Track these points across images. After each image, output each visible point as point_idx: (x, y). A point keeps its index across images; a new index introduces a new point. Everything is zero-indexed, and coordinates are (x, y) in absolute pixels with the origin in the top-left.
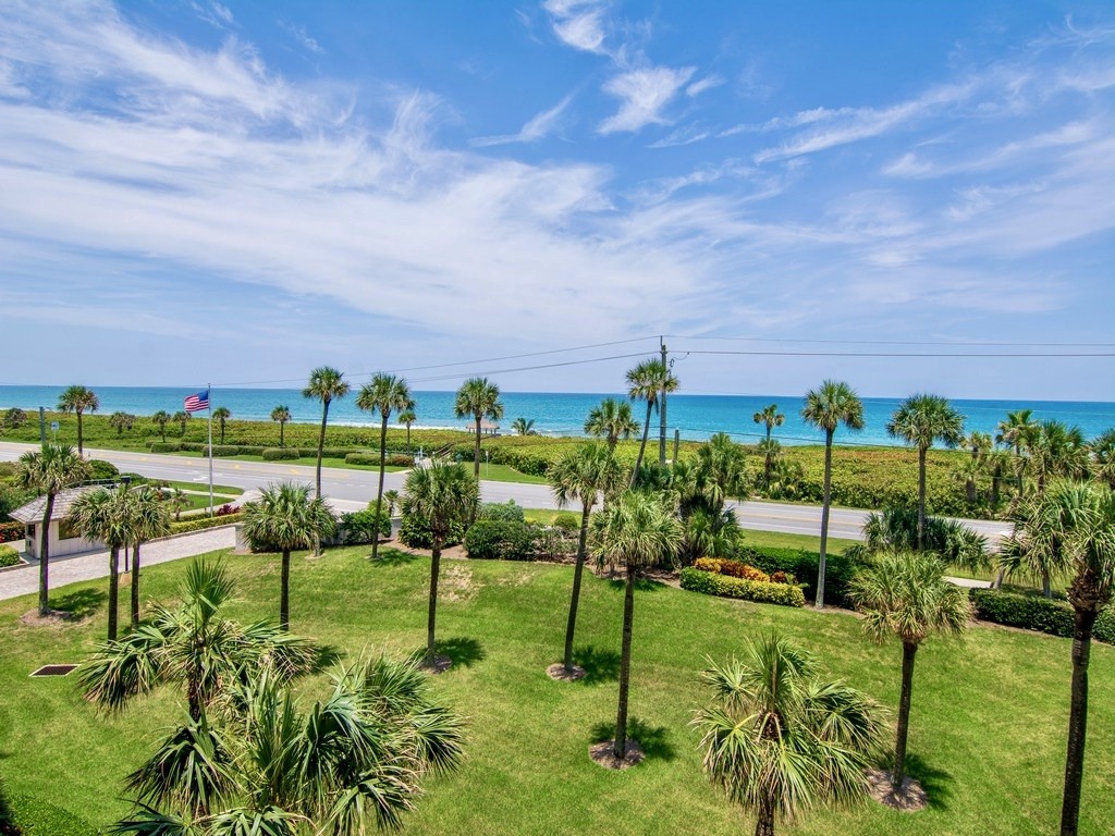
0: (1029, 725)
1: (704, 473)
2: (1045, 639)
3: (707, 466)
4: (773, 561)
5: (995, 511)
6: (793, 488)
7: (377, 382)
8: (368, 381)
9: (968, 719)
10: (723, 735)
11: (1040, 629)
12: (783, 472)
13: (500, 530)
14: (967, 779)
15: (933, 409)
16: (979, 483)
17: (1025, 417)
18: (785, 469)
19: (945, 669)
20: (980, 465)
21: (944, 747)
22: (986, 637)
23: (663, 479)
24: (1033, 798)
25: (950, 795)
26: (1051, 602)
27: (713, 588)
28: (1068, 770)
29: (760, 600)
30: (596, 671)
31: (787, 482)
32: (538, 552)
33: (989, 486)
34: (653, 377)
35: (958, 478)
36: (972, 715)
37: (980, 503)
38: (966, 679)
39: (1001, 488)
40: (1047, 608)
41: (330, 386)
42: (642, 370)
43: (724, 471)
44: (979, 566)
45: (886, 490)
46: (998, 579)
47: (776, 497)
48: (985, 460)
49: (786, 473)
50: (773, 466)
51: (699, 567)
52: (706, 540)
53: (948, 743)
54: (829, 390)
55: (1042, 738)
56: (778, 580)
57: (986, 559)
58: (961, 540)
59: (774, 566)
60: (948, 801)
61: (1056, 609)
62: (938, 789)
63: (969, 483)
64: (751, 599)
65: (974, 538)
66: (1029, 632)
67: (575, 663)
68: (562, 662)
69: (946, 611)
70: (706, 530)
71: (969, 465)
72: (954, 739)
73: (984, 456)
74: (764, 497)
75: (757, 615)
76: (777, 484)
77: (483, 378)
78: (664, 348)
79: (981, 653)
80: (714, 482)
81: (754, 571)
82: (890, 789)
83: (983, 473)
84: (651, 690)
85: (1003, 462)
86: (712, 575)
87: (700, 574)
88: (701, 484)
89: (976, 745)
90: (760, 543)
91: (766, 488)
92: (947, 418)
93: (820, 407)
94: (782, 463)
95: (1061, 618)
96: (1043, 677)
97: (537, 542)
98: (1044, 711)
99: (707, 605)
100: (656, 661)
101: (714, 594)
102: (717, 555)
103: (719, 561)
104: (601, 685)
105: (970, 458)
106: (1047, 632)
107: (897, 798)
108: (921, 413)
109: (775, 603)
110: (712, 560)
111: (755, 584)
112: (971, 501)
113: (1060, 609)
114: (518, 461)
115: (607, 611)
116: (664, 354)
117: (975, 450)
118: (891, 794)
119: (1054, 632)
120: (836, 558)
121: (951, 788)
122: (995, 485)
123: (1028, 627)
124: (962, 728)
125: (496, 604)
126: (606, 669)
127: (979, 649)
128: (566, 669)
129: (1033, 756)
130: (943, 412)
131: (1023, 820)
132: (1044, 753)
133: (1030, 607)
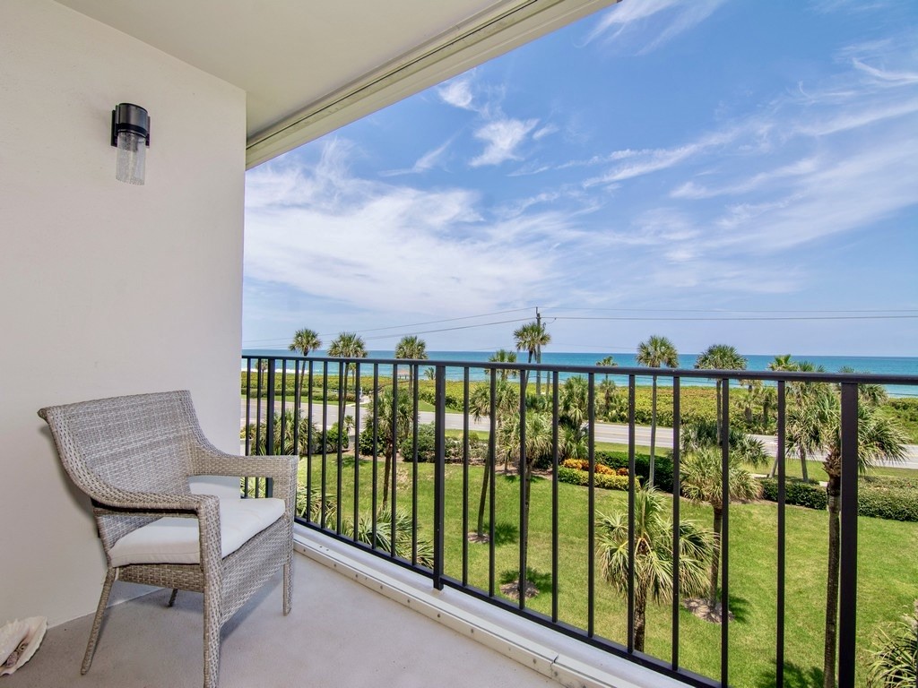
0: (799, 567)
1: (569, 400)
2: (806, 511)
3: (571, 396)
4: (617, 461)
5: (766, 429)
6: (625, 414)
7: (343, 339)
8: (336, 338)
9: (757, 565)
10: (613, 552)
11: (802, 504)
12: (618, 403)
13: (427, 442)
14: (758, 603)
15: (725, 355)
16: (754, 410)
17: (786, 359)
18: (620, 401)
19: (739, 532)
20: (754, 397)
21: (742, 583)
22: (766, 510)
23: (541, 405)
24: (804, 614)
25: (749, 613)
26: (809, 485)
27: (577, 480)
28: (829, 583)
29: (610, 488)
30: (499, 538)
31: (621, 410)
32: (453, 457)
33: (761, 412)
34: (533, 334)
35: (740, 405)
36: (760, 562)
37: (755, 423)
38: (755, 539)
39: (769, 413)
40: (806, 490)
41: (308, 342)
42: (525, 330)
43: (583, 399)
44: (759, 462)
45: (690, 414)
46: (772, 471)
47: (613, 420)
48: (758, 393)
49: (620, 403)
50: (611, 399)
51: (567, 466)
52: (571, 447)
53: (744, 581)
54: (654, 342)
55: (808, 575)
56: (622, 474)
57: (764, 457)
58: (746, 444)
59: (618, 464)
60: (747, 617)
61: (812, 490)
62: (740, 610)
63: (747, 409)
64: (604, 487)
65: (755, 443)
66: (795, 506)
67: (484, 532)
68: (475, 531)
69: (743, 485)
70: (571, 440)
71: (747, 397)
72: (748, 578)
73: (757, 391)
74: (605, 420)
75: (608, 498)
76: (614, 412)
77: (414, 336)
78: (538, 315)
79: (763, 521)
80: (575, 407)
81: (605, 468)
82: (708, 611)
83: (756, 403)
84: (539, 549)
85: (770, 394)
86: (576, 471)
87: (567, 470)
88: (567, 408)
89: (763, 581)
90: (607, 450)
91: (606, 414)
92: (735, 361)
93: (648, 354)
94: (617, 397)
95: (817, 497)
96: (806, 536)
97: (452, 450)
98: (809, 557)
99: (573, 491)
100: (541, 530)
101: (578, 484)
102: (579, 458)
103: (581, 461)
104: (504, 546)
105: (747, 393)
106: (807, 506)
107: (713, 616)
108: (717, 357)
109: (620, 489)
110: (576, 461)
111: (606, 477)
112: (749, 422)
113: (815, 490)
114: (431, 397)
115: (504, 496)
116: (539, 319)
117: (750, 387)
118: (709, 613)
119: (812, 506)
120: (661, 459)
121: (748, 609)
122: (765, 411)
123: (795, 504)
124: (753, 570)
125: (426, 493)
126: (506, 536)
127: (761, 518)
128: (479, 536)
129: (803, 587)
130: (731, 356)
131: (799, 628)
132: (809, 584)
133: (795, 490)
